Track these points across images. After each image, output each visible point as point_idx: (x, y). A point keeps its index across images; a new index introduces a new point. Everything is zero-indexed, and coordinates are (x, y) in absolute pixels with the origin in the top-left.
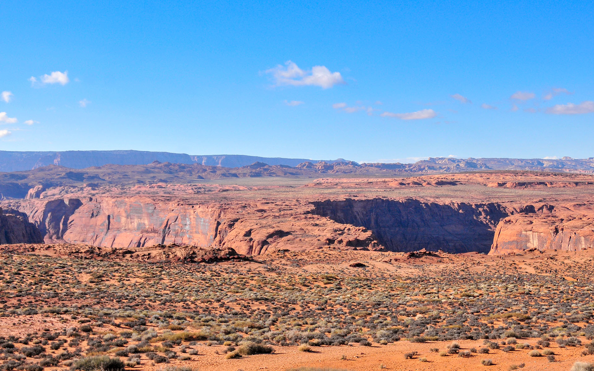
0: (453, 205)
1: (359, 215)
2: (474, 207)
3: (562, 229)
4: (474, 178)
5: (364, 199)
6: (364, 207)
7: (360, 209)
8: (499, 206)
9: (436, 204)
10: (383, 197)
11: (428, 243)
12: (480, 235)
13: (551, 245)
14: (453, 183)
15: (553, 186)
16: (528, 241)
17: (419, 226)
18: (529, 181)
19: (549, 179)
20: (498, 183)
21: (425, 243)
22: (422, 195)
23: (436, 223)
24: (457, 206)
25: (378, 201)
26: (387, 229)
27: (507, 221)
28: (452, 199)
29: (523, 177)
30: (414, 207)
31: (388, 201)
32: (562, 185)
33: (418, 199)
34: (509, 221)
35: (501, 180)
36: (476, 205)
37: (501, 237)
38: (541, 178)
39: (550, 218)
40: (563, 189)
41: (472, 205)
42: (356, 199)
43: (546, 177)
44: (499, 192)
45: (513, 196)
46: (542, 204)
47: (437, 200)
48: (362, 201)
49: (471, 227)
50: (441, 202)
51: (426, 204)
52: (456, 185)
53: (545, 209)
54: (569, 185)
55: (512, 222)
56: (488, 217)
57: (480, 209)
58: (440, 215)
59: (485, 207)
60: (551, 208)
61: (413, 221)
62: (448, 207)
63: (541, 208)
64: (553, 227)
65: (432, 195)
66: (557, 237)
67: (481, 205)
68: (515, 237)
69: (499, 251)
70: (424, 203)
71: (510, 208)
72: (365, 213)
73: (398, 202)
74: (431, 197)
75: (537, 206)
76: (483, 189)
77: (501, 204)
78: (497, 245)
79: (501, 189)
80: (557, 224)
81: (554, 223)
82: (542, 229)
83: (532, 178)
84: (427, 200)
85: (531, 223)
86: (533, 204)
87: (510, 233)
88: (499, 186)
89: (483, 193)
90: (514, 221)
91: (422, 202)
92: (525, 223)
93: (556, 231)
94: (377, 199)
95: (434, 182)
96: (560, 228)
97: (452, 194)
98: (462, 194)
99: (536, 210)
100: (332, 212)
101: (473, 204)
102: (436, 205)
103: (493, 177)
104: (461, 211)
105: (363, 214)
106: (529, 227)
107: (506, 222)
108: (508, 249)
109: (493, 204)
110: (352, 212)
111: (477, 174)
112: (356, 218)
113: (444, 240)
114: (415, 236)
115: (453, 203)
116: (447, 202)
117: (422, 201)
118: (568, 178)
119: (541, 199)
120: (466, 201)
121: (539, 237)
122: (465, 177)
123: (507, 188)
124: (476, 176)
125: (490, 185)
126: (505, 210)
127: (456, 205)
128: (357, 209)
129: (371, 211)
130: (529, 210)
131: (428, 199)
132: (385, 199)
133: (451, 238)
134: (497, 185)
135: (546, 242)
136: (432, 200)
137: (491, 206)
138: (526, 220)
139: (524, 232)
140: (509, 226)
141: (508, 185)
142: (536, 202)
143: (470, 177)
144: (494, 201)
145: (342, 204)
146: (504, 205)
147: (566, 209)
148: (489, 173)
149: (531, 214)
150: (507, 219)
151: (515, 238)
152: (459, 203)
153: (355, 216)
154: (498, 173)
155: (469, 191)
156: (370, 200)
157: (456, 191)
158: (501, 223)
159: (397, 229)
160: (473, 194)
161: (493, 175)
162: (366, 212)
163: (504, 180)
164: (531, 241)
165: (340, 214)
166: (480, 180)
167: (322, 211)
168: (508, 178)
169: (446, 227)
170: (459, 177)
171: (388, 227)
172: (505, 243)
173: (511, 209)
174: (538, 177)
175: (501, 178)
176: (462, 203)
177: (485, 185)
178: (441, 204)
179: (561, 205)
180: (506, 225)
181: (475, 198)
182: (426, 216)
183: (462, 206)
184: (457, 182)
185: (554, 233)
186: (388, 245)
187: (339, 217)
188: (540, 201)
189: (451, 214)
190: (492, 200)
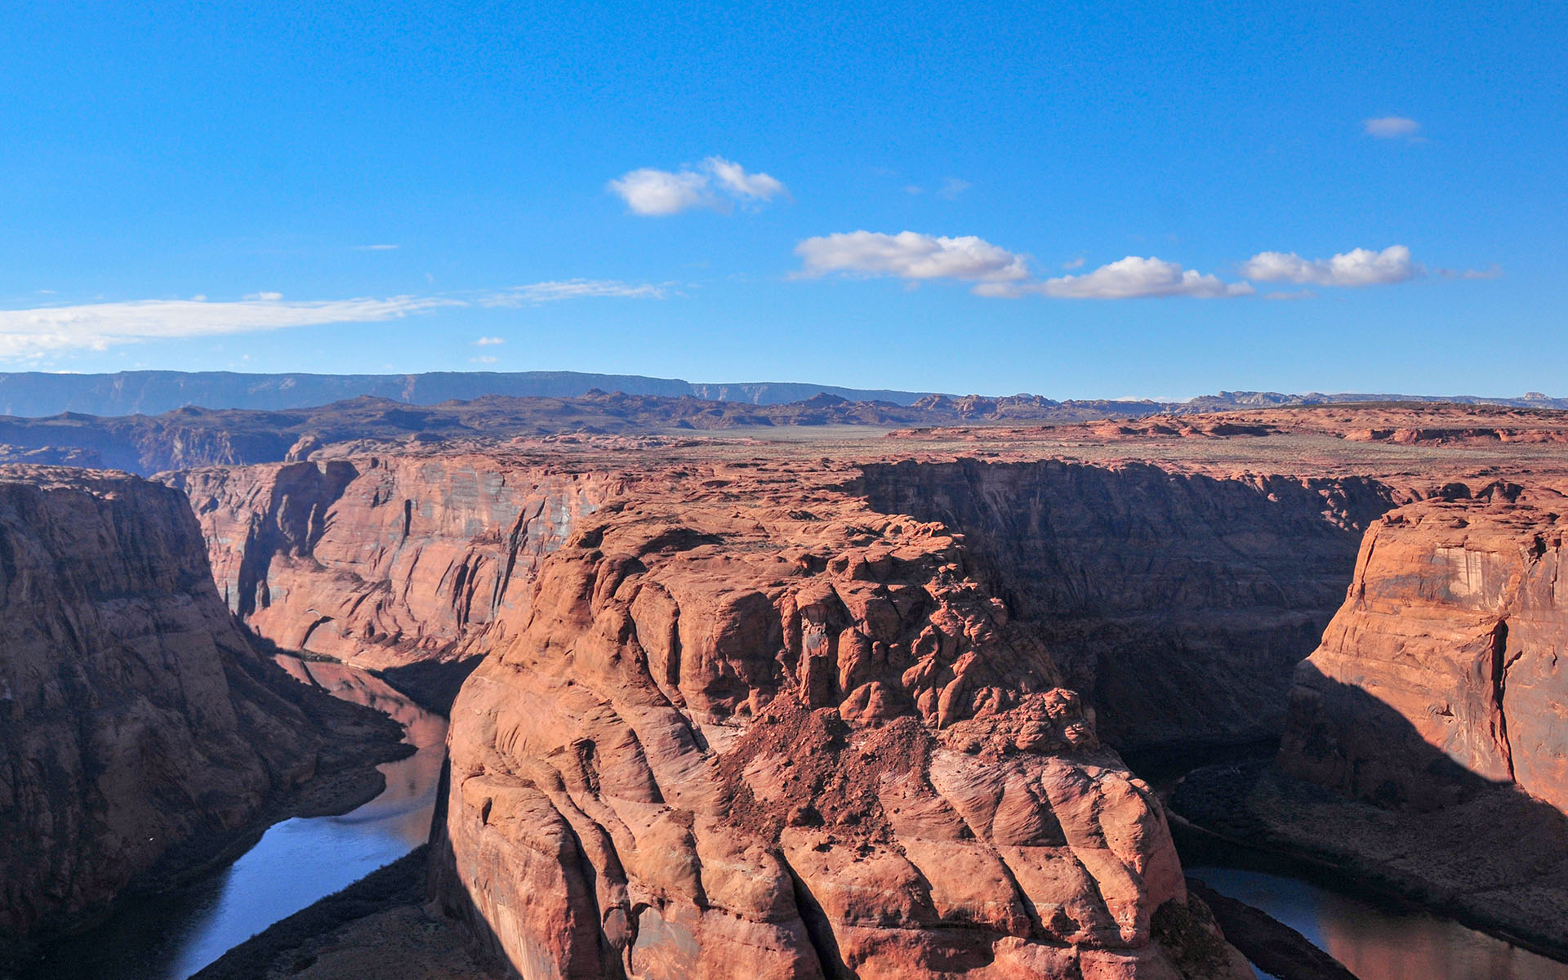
0: (1252, 481)
1: (996, 502)
2: (1305, 485)
3: (1558, 543)
4: (1313, 419)
5: (1010, 461)
6: (1012, 483)
7: (999, 486)
8: (1373, 484)
9: (1205, 477)
10: (1065, 458)
11: (1182, 580)
12: (1320, 559)
13: (1523, 589)
14: (1259, 430)
15: (1516, 438)
16: (1453, 575)
17: (1157, 534)
18: (1453, 426)
19: (1505, 421)
20: (1373, 432)
21: (1175, 580)
22: (1169, 455)
23: (1206, 527)
24: (1260, 485)
25: (1049, 467)
26: (1073, 540)
27: (1393, 518)
28: (1249, 466)
29: (1437, 418)
30: (1145, 484)
31: (1076, 468)
32: (1538, 437)
33: (1159, 465)
34: (1400, 519)
35: (1380, 422)
36: (1311, 482)
37: (1376, 564)
38: (1483, 421)
39: (1517, 513)
40: (1540, 446)
41: (1301, 482)
42: (989, 460)
43: (1496, 419)
44: (1374, 452)
45: (1412, 462)
46: (1488, 481)
47: (1209, 468)
48: (1004, 466)
49: (1297, 538)
50: (1218, 473)
51: (1180, 478)
52: (1267, 434)
53: (1495, 495)
54: (1556, 438)
55: (1408, 522)
56: (1344, 514)
57: (1324, 493)
58: (1216, 506)
59: (1336, 486)
60: (1513, 492)
61: (1144, 521)
62: (1239, 486)
63: (1487, 492)
64: (1529, 536)
65: (1199, 457)
66: (1541, 564)
67: (1325, 483)
68: (1413, 565)
69: (1368, 602)
70: (1173, 475)
71: (1402, 488)
72: (1013, 497)
73: (1104, 471)
74: (1194, 461)
75: (1476, 485)
76: (1334, 444)
77: (1379, 479)
78: (1363, 586)
79: (1380, 445)
80: (1538, 528)
81: (1529, 524)
82: (1495, 542)
83: (1462, 420)
84: (1182, 467)
85: (1463, 524)
86: (1463, 481)
87: (1401, 552)
88: (1374, 438)
89: (1334, 454)
90: (1413, 520)
91: (1170, 473)
92: (1446, 524)
93: (1539, 548)
94: (1047, 463)
95: (1208, 428)
96: (1551, 539)
97: (1251, 455)
98: (1276, 455)
99: (1473, 495)
100: (919, 493)
101: (1305, 479)
102: (1206, 481)
103: (1360, 417)
104: (1271, 497)
105: (1007, 500)
106: (1458, 536)
107: (1391, 523)
108: (1395, 597)
109: (1357, 479)
110: (976, 494)
111: (1319, 411)
112: (985, 508)
113: (1225, 571)
114: (1147, 560)
115: (1252, 476)
116: (1236, 472)
117: (1169, 469)
118: (1552, 420)
119: (1484, 467)
120: (1284, 472)
121: (1486, 563)
122: (1288, 417)
123: (1396, 443)
124: (1317, 415)
125: (1352, 436)
126: (1388, 495)
127: (1258, 480)
128: (989, 487)
129: (1033, 494)
130: (1454, 493)
131: (1187, 465)
132: (1069, 462)
133: (1241, 566)
134: (1368, 434)
135: (1507, 580)
136: (1196, 467)
137: (1351, 483)
138: (1447, 515)
139: (1440, 551)
140: (1399, 533)
141: (1398, 436)
142: (1473, 476)
143: (1301, 417)
144: (1360, 472)
145: (948, 470)
146: (1386, 482)
147: (1554, 495)
148: (1351, 407)
149: (1461, 502)
150: (1393, 513)
151: (1414, 567)
152: (1267, 475)
153: (984, 504)
154: (1374, 406)
155: (1298, 449)
156: (1029, 464)
157: (1262, 447)
158: (1375, 526)
159: (1100, 541)
160: (1304, 456)
161: (1361, 412)
162: (1018, 496)
163: (1387, 424)
164: (1463, 575)
165: (942, 500)
166: (1326, 423)
167: (890, 488)
168: (1397, 418)
169: (1228, 539)
170: (1273, 417)
171: (1076, 534)
172: (1385, 581)
173: (1405, 493)
174: (1475, 418)
175: (1381, 420)
176: (1274, 477)
177: (1339, 436)
178: (1220, 477)
179: (1541, 484)
180: (1390, 532)
181: (1310, 465)
182: (1179, 507)
183: (1275, 483)
184: (1269, 427)
185: (1531, 552)
186: (1075, 583)
187: (938, 505)
188: (1484, 473)
189: (1244, 504)
190: (1355, 469)
